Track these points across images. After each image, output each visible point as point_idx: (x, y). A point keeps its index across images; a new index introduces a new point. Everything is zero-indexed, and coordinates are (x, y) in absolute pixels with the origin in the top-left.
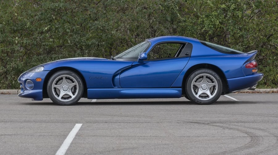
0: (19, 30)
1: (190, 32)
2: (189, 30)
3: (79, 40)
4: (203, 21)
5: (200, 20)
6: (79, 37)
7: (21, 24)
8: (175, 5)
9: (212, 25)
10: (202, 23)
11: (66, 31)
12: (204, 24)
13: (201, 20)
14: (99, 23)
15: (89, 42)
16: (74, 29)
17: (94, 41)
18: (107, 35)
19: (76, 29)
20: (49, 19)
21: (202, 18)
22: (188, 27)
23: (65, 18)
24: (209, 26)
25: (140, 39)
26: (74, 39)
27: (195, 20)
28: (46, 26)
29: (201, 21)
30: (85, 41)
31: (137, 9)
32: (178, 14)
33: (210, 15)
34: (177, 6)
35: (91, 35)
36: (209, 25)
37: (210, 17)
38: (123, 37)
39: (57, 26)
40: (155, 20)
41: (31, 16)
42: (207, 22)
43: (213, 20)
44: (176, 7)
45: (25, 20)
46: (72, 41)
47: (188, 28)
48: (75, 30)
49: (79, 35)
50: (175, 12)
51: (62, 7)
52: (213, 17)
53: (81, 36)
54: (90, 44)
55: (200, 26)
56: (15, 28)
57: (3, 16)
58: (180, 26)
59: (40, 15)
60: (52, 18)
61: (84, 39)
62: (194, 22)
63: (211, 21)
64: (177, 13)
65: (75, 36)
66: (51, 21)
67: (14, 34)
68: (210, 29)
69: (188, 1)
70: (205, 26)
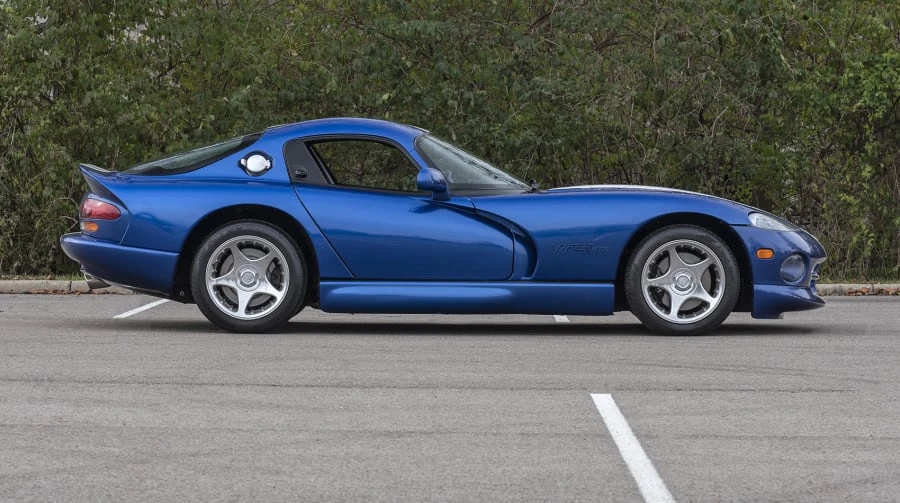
0: (302, 100)
1: (818, 110)
2: (814, 106)
3: (484, 132)
4: (857, 79)
5: (848, 74)
6: (486, 125)
7: (308, 83)
8: (772, 30)
9: (884, 90)
10: (853, 83)
11: (445, 104)
12: (859, 88)
13: (851, 75)
14: (547, 83)
15: (516, 139)
16: (470, 100)
17: (529, 134)
18: (570, 118)
19: (476, 99)
20: (395, 67)
21: (853, 69)
22: (812, 96)
23: (442, 65)
24: (877, 95)
25: (669, 131)
26: (469, 130)
27: (834, 76)
28: (383, 91)
29: (849, 79)
30: (501, 135)
31: (662, 39)
32: (783, 58)
33: (878, 62)
34: (777, 32)
35: (519, 118)
36: (876, 90)
37: (878, 66)
38: (618, 123)
39: (417, 91)
40: (713, 73)
41: (339, 60)
42: (868, 83)
43: (885, 75)
44: (776, 35)
45: (322, 69)
46: (465, 136)
47: (812, 100)
48: (472, 103)
49: (485, 118)
50: (771, 50)
51: (433, 34)
52: (885, 67)
53: (488, 120)
54: (517, 144)
55: (848, 94)
56: (292, 95)
57: (256, 59)
58: (786, 92)
59: (367, 57)
60: (404, 65)
61: (498, 129)
62: (828, 80)
63: (882, 79)
64: (779, 54)
65: (471, 121)
66: (400, 73)
67: (287, 114)
68: (878, 104)
69: (810, 19)
70: (862, 93)
